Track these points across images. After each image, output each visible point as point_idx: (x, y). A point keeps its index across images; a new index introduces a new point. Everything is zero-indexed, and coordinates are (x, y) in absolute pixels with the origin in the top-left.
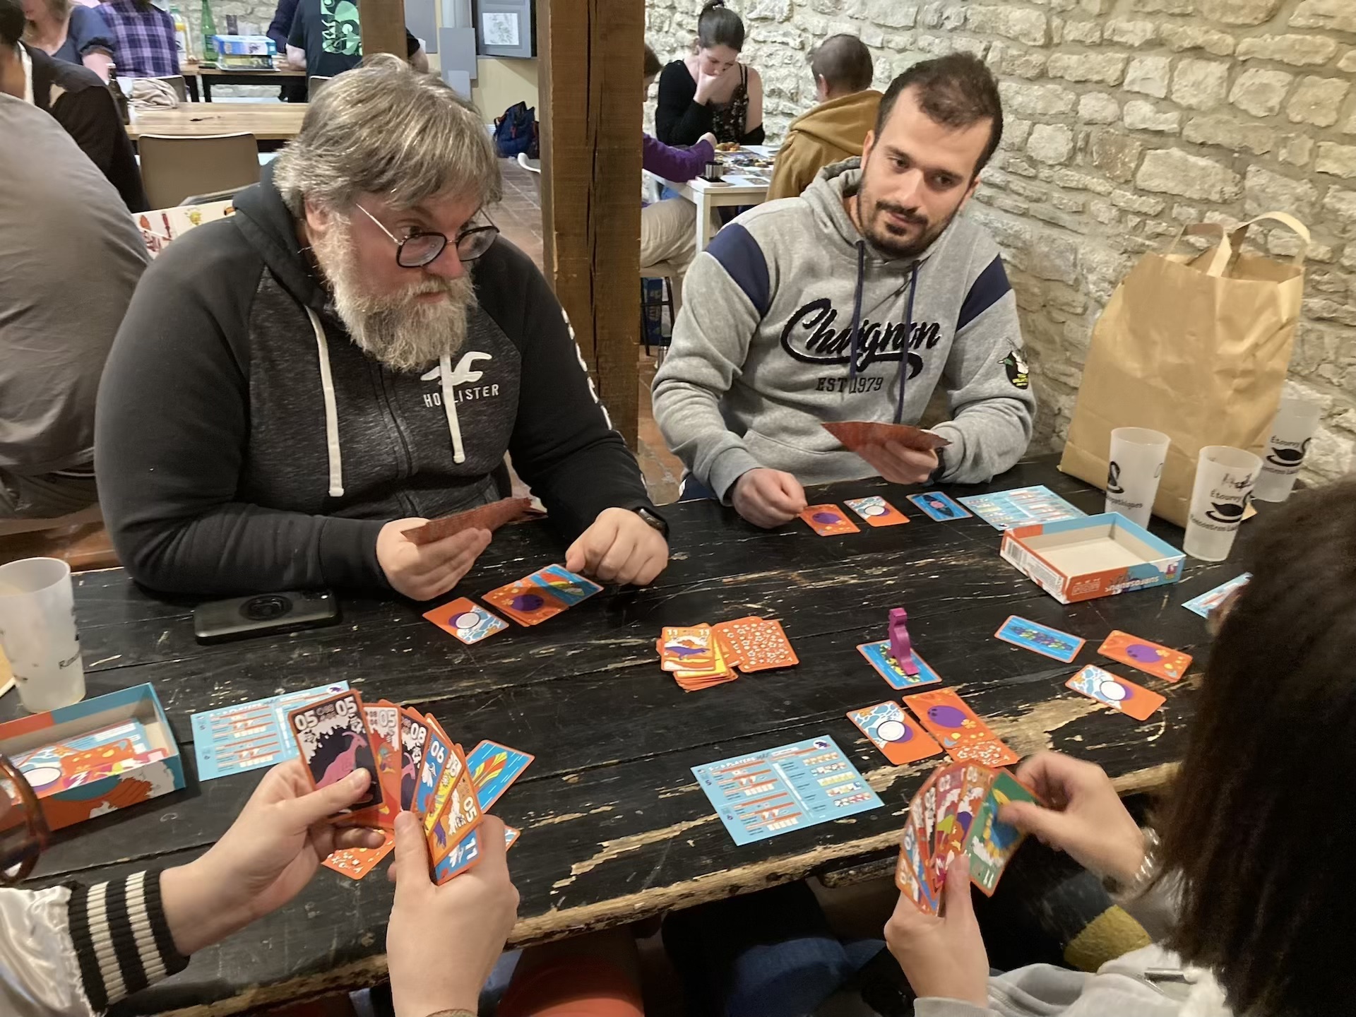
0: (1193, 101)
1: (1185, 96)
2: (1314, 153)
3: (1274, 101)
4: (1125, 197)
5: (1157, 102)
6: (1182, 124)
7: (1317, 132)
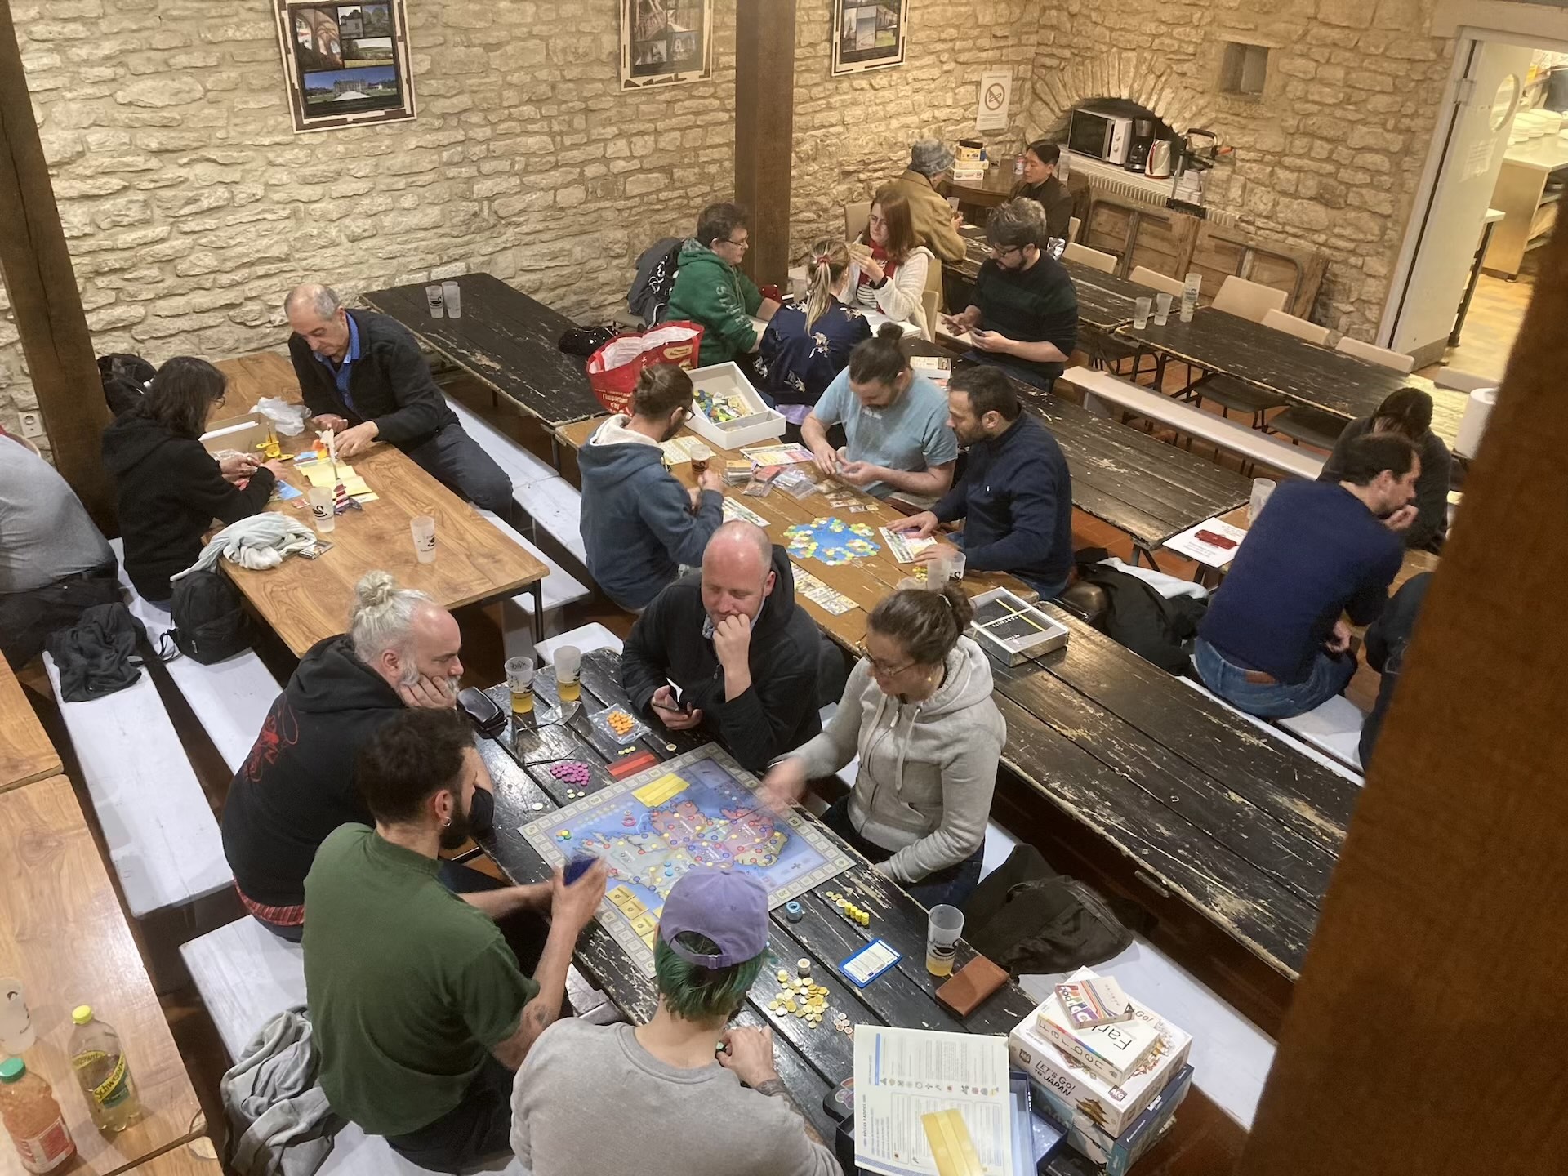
0: (643, 153)
1: (639, 151)
2: (697, 156)
3: (678, 143)
4: (621, 204)
5: (624, 159)
6: (641, 162)
7: (695, 149)
